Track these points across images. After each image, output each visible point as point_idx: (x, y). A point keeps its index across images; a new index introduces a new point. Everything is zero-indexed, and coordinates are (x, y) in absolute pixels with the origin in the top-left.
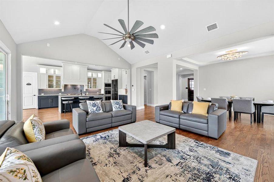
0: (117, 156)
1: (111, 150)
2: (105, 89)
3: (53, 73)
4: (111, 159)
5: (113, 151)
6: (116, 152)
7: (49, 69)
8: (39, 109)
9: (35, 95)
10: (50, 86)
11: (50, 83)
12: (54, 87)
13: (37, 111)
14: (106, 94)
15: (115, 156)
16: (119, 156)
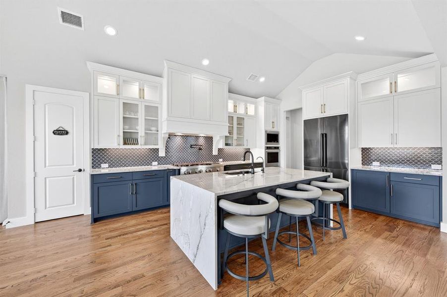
2: (268, 148)
3: (137, 97)
7: (124, 81)
8: (96, 220)
9: (80, 170)
10: (128, 139)
11: (127, 127)
12: (141, 140)
13: (87, 229)
14: (268, 162)
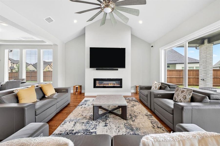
0: (132, 114)
1: (134, 119)
4: (136, 114)
5: (133, 118)
6: (131, 117)
15: (133, 115)
16: (131, 114)
